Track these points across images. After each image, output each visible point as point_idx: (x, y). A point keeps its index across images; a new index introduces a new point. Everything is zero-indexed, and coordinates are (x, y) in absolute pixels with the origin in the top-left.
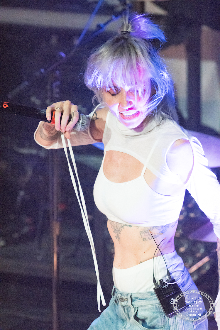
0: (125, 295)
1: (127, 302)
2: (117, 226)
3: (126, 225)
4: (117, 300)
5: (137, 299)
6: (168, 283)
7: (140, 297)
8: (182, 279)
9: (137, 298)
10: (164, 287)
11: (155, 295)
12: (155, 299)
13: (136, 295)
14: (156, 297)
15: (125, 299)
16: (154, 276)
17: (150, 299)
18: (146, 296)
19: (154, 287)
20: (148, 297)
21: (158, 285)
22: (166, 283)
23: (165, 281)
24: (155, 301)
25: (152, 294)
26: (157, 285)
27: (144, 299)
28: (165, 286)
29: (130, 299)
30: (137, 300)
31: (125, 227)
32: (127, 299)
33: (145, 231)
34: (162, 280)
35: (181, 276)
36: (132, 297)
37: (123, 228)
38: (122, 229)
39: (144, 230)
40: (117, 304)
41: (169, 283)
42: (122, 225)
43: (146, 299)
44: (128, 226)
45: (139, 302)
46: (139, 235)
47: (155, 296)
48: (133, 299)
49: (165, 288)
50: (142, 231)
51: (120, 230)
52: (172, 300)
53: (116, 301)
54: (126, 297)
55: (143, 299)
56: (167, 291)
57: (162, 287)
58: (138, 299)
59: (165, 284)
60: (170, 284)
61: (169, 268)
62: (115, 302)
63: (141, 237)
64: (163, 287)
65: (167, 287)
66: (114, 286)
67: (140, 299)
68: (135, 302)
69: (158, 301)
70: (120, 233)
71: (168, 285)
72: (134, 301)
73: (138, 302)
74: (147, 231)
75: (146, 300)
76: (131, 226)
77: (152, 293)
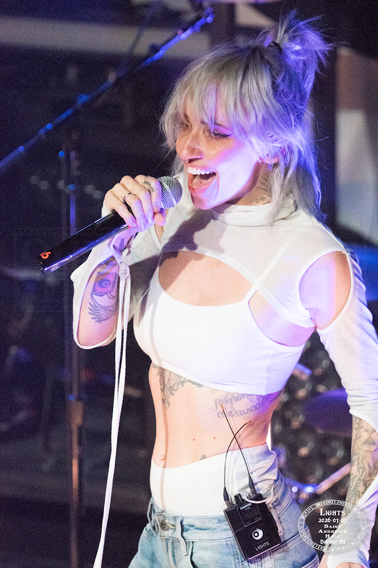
0: (170, 518)
1: (174, 532)
2: (169, 380)
3: (189, 381)
4: (156, 527)
5: (191, 528)
6: (250, 501)
7: (198, 525)
8: (275, 495)
9: (193, 526)
10: (244, 507)
11: (226, 523)
12: (225, 530)
13: (191, 520)
14: (228, 527)
15: (169, 525)
16: (225, 488)
17: (216, 530)
18: (207, 525)
19: (226, 507)
20: (212, 525)
21: (233, 505)
22: (248, 500)
23: (245, 498)
24: (226, 534)
25: (220, 521)
26: (230, 504)
27: (204, 529)
28: (246, 506)
29: (180, 526)
30: (192, 530)
31: (186, 384)
32: (174, 526)
33: (227, 399)
34: (240, 495)
35: (272, 489)
36: (184, 523)
37: (183, 386)
38: (180, 386)
39: (225, 398)
40: (157, 534)
41: (253, 502)
42: (182, 380)
43: (208, 529)
44: (194, 383)
45: (197, 533)
46: (214, 405)
47: (226, 525)
48: (186, 527)
49: (245, 509)
50: (220, 398)
51: (175, 388)
52: (257, 532)
53: (154, 528)
54: (172, 523)
55: (202, 528)
56: (247, 515)
57: (239, 509)
58: (193, 528)
59: (244, 502)
60: (255, 502)
61: (252, 473)
62: (152, 530)
63: (215, 408)
64: (241, 509)
65: (249, 508)
66: (151, 500)
67: (197, 528)
68: (188, 532)
69: (230, 534)
70: (173, 394)
71: (250, 504)
72: (187, 530)
73: (194, 533)
74: (229, 401)
75: (208, 531)
76: (200, 385)
77: (221, 518)
